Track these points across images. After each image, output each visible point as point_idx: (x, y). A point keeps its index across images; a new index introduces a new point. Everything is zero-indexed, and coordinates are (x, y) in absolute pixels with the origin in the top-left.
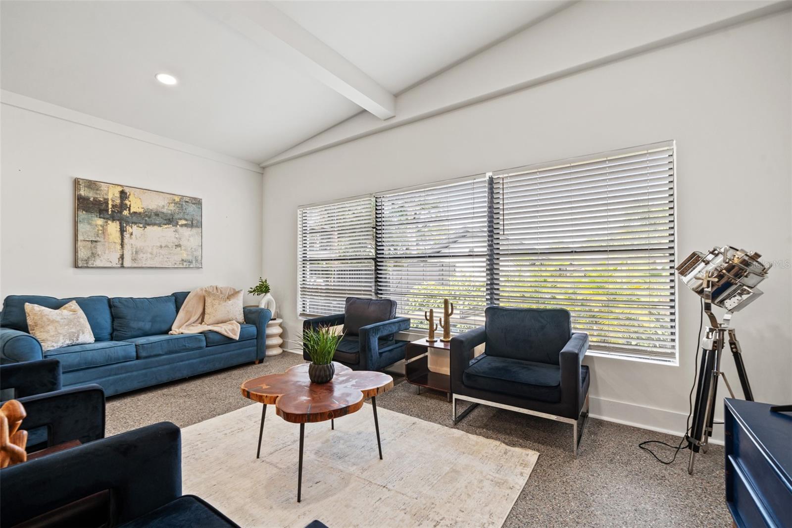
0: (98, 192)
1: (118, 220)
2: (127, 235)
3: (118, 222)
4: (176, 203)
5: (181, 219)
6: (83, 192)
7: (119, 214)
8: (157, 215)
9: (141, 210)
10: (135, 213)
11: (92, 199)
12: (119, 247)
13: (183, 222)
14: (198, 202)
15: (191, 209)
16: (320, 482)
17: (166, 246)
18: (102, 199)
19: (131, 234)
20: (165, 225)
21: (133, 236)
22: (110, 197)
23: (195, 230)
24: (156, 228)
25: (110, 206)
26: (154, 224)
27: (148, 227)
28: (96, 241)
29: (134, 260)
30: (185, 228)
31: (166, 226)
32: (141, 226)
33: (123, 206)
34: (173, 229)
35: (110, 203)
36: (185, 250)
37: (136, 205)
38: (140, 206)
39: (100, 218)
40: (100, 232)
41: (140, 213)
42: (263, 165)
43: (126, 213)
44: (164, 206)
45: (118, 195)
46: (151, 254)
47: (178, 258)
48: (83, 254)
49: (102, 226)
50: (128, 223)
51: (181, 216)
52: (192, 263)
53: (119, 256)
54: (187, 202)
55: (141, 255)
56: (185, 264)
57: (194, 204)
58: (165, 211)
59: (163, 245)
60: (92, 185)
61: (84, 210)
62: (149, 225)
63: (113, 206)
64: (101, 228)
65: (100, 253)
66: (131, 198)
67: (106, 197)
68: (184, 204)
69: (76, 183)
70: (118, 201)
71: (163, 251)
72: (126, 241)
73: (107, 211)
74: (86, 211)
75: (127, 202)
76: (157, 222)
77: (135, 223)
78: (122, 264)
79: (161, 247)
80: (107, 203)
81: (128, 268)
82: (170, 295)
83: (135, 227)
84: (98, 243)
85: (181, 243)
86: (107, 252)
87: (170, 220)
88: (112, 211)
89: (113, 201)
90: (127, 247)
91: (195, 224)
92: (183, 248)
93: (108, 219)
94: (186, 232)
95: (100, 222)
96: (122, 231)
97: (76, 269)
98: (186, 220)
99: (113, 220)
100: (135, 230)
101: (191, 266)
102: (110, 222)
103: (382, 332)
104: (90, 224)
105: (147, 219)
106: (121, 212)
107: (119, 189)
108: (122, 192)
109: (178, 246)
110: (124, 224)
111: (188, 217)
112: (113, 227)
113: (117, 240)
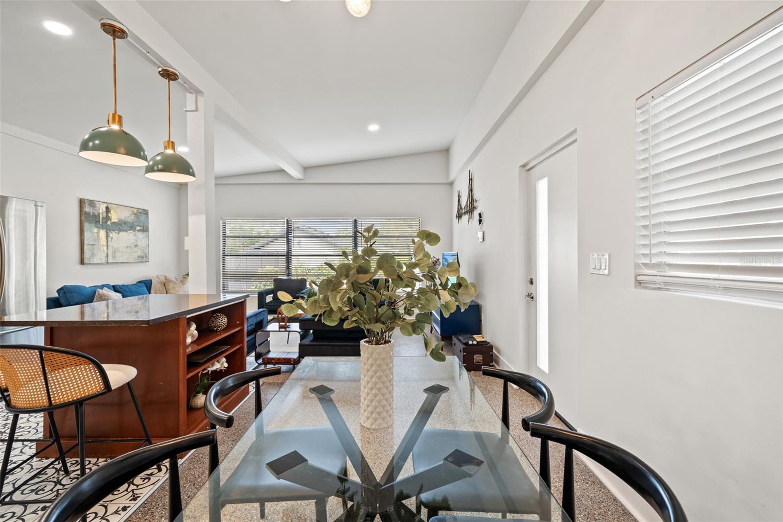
0: (95, 208)
1: (105, 228)
2: (110, 239)
3: (105, 230)
4: (135, 214)
5: (137, 226)
6: (87, 209)
7: (106, 224)
8: (125, 224)
9: (116, 221)
10: (114, 222)
11: (91, 214)
12: (105, 248)
13: (138, 228)
14: (146, 212)
15: (143, 217)
17: (130, 247)
18: (96, 214)
19: (112, 239)
20: (129, 230)
21: (113, 240)
22: (101, 211)
23: (145, 234)
24: (124, 232)
25: (101, 218)
26: (124, 231)
27: (120, 233)
28: (94, 245)
29: (114, 257)
30: (139, 233)
31: (130, 232)
32: (117, 232)
33: (108, 218)
34: (133, 233)
35: (101, 216)
36: (140, 249)
37: (114, 217)
38: (116, 218)
39: (96, 227)
40: (96, 238)
41: (116, 223)
43: (109, 223)
44: (128, 217)
45: (105, 210)
46: (122, 252)
47: (136, 255)
48: (87, 254)
49: (97, 233)
50: (110, 230)
51: (137, 224)
52: (143, 259)
53: (106, 255)
54: (141, 213)
55: (117, 254)
56: (140, 259)
57: (144, 214)
58: (129, 220)
59: (128, 246)
60: (92, 203)
61: (88, 222)
62: (121, 231)
63: (103, 218)
64: (96, 235)
65: (96, 253)
66: (112, 211)
67: (99, 212)
68: (139, 214)
69: (81, 202)
70: (105, 215)
71: (129, 250)
72: (109, 243)
73: (99, 222)
74: (89, 223)
75: (109, 215)
76: (125, 229)
77: (114, 230)
78: (107, 261)
79: (127, 247)
80: (99, 216)
81: (111, 263)
82: (135, 283)
83: (113, 232)
84: (95, 246)
85: (138, 244)
86: (99, 252)
87: (132, 227)
88: (102, 222)
89: (102, 214)
90: (110, 248)
91: (145, 229)
92: (139, 247)
93: (100, 228)
94: (140, 235)
95: (96, 230)
96: (107, 236)
97: (81, 265)
98: (140, 226)
99: (102, 229)
100: (113, 235)
101: (143, 261)
102: (101, 230)
104: (91, 232)
105: (121, 226)
106: (106, 223)
107: (105, 205)
108: (107, 208)
109: (136, 246)
110: (108, 230)
111: (141, 224)
112: (103, 233)
113: (105, 243)
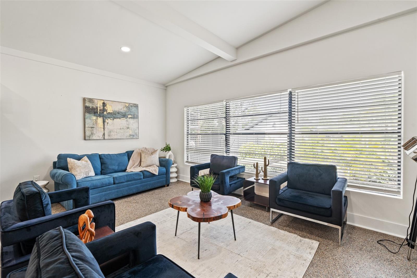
0: (94, 104)
1: (102, 117)
2: (106, 124)
3: (102, 118)
4: (127, 107)
5: (129, 115)
6: (87, 104)
7: (102, 114)
8: (119, 113)
9: (112, 111)
10: (109, 113)
11: (91, 107)
12: (103, 130)
13: (130, 116)
14: (136, 106)
15: (134, 109)
16: (207, 250)
17: (123, 128)
18: (95, 107)
19: (108, 123)
20: (122, 118)
21: (109, 124)
22: (98, 106)
23: (135, 120)
24: (118, 119)
25: (99, 110)
26: (117, 118)
28: (93, 127)
29: (109, 135)
30: (131, 119)
31: (122, 119)
32: (112, 119)
33: (104, 110)
34: (126, 120)
35: (99, 109)
36: (131, 130)
37: (110, 109)
38: (111, 109)
39: (94, 116)
40: (95, 123)
41: (111, 113)
42: (166, 85)
43: (105, 113)
44: (121, 109)
45: (102, 105)
46: (116, 132)
47: (128, 134)
48: (88, 133)
49: (95, 120)
50: (106, 118)
51: (129, 113)
52: (134, 137)
53: (103, 134)
54: (132, 106)
55: (112, 133)
56: (131, 136)
57: (135, 107)
58: (122, 111)
59: (121, 128)
60: (91, 100)
61: (88, 113)
62: (115, 118)
63: (100, 110)
64: (95, 121)
65: (94, 133)
66: (108, 106)
67: (97, 106)
68: (130, 107)
69: (84, 100)
70: (102, 108)
71: (122, 131)
72: (105, 126)
73: (97, 112)
74: (89, 113)
75: (106, 108)
76: (119, 117)
77: (109, 118)
78: (104, 138)
79: (121, 129)
80: (97, 109)
81: (107, 139)
82: (125, 152)
83: (109, 119)
84: (94, 128)
85: (129, 127)
86: (98, 132)
87: (124, 116)
88: (99, 112)
89: (100, 108)
90: (106, 130)
91: (135, 117)
92: (130, 129)
93: (98, 116)
94: (131, 121)
95: (94, 118)
96: (104, 122)
97: (85, 141)
98: (131, 115)
100: (109, 121)
101: (134, 138)
102: (99, 118)
103: (231, 174)
104: (90, 119)
105: (115, 115)
106: (103, 113)
107: (103, 102)
108: (104, 103)
109: (128, 128)
110: (104, 118)
111: (132, 114)
112: (100, 120)
113: (102, 127)
